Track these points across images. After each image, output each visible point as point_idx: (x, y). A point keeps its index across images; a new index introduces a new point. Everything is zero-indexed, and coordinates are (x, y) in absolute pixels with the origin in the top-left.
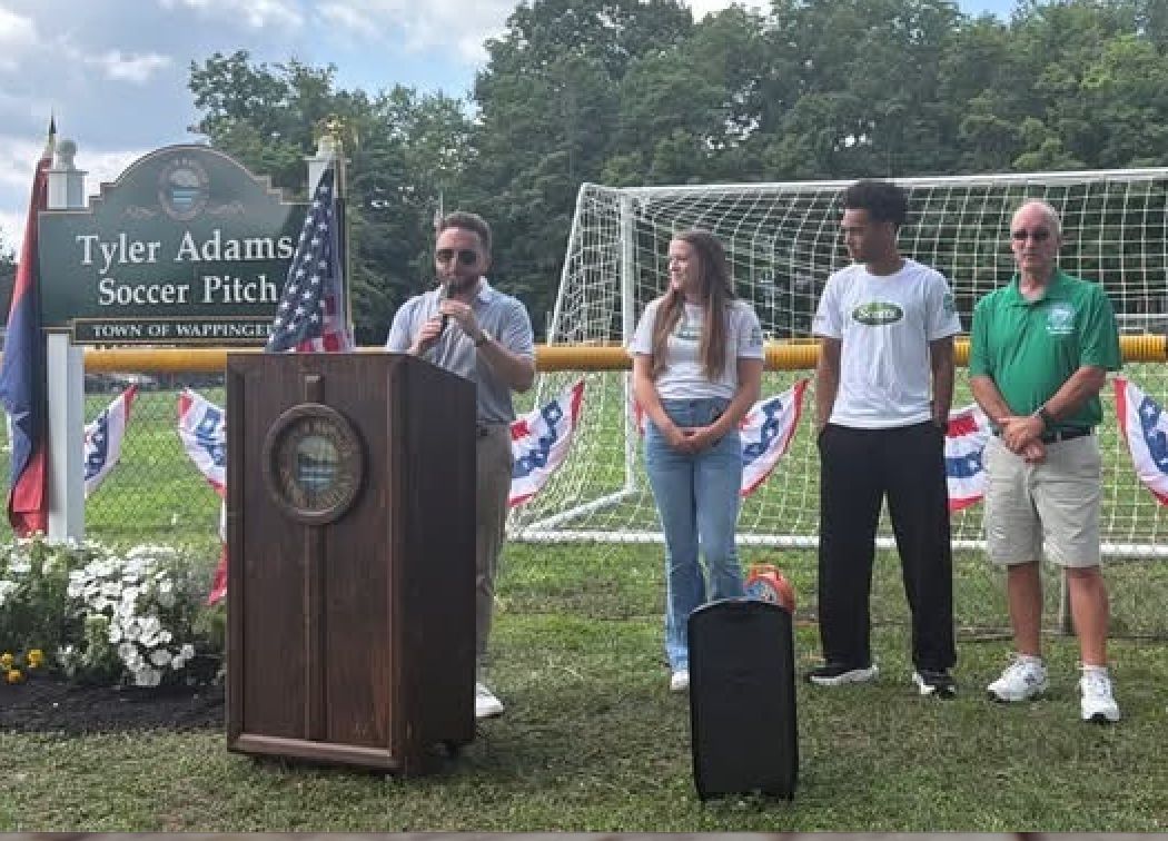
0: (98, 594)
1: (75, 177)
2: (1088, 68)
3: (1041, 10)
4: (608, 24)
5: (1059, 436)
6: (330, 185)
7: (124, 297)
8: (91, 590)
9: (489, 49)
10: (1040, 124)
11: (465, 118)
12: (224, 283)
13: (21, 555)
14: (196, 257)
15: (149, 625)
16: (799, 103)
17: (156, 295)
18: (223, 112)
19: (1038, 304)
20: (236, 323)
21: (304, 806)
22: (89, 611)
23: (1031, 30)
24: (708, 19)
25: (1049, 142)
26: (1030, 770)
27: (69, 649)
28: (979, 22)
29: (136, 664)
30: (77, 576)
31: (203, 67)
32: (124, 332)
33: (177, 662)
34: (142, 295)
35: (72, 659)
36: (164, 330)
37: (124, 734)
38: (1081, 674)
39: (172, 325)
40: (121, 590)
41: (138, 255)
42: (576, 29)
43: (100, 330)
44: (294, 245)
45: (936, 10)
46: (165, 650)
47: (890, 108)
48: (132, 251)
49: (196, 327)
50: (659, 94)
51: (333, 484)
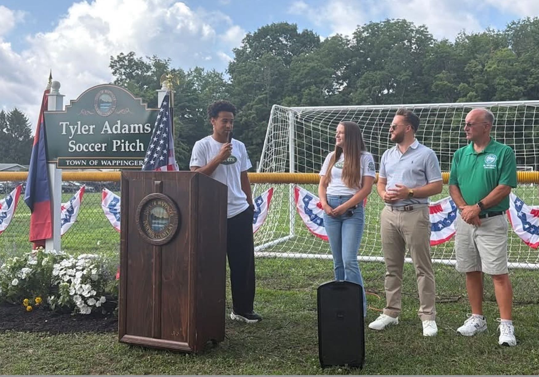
0: (65, 274)
1: (60, 97)
2: (487, 62)
3: (467, 37)
4: (284, 42)
5: (487, 215)
6: (167, 101)
7: (79, 149)
8: (63, 272)
9: (234, 52)
10: (467, 85)
11: (224, 81)
12: (121, 143)
13: (33, 257)
14: (110, 132)
15: (86, 288)
16: (364, 76)
17: (93, 148)
18: (124, 77)
19: (481, 154)
20: (126, 160)
21: (151, 366)
22: (61, 281)
23: (463, 46)
24: (327, 40)
25: (471, 93)
26: (467, 358)
27: (53, 297)
28: (441, 42)
29: (81, 304)
30: (56, 266)
31: (116, 58)
32: (79, 164)
33: (98, 304)
34: (87, 148)
35: (53, 301)
36: (96, 163)
37: (75, 334)
39: (99, 161)
40: (75, 273)
41: (85, 131)
42: (271, 44)
43: (69, 162)
44: (152, 127)
45: (423, 37)
46: (93, 299)
47: (403, 78)
48: (83, 129)
49: (109, 162)
50: (305, 71)
51: (166, 228)
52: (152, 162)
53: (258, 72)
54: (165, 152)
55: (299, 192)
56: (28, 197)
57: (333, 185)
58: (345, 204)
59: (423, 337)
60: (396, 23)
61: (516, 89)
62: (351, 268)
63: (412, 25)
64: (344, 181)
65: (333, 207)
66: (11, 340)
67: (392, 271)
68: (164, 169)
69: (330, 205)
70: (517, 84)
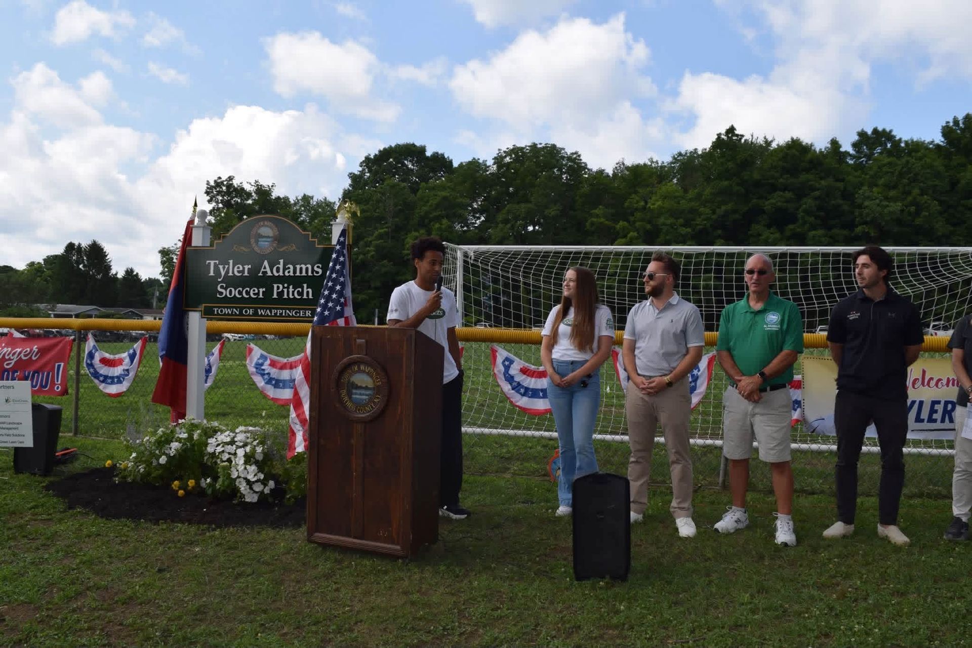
0: (223, 452)
2: (651, 198)
3: (627, 168)
4: (410, 166)
5: (768, 388)
6: (344, 237)
7: (230, 294)
8: (219, 449)
9: (350, 177)
10: (627, 224)
12: (284, 287)
13: (181, 429)
14: (269, 274)
15: (252, 470)
16: (506, 209)
17: (248, 293)
18: (221, 205)
19: (759, 312)
20: (290, 310)
22: (219, 460)
23: (621, 177)
24: (461, 165)
25: (632, 234)
27: (209, 480)
29: (246, 489)
30: (211, 441)
31: (212, 184)
32: (230, 313)
33: (267, 491)
34: (240, 293)
35: (209, 485)
36: (251, 312)
37: (244, 527)
38: (777, 518)
39: (256, 310)
40: (235, 450)
41: (239, 272)
42: (394, 169)
43: (217, 310)
44: (325, 269)
45: (576, 166)
46: (259, 483)
47: (553, 213)
48: (236, 269)
49: (268, 311)
50: (435, 202)
51: (371, 400)
52: (326, 313)
53: (378, 201)
54: (342, 300)
55: (497, 354)
56: (164, 352)
57: (562, 348)
58: (579, 372)
59: (681, 538)
60: (544, 148)
61: (684, 231)
62: (585, 453)
63: (563, 151)
64: (574, 342)
65: (562, 375)
66: (168, 535)
67: (639, 457)
68: (341, 322)
69: (558, 373)
70: (684, 225)
